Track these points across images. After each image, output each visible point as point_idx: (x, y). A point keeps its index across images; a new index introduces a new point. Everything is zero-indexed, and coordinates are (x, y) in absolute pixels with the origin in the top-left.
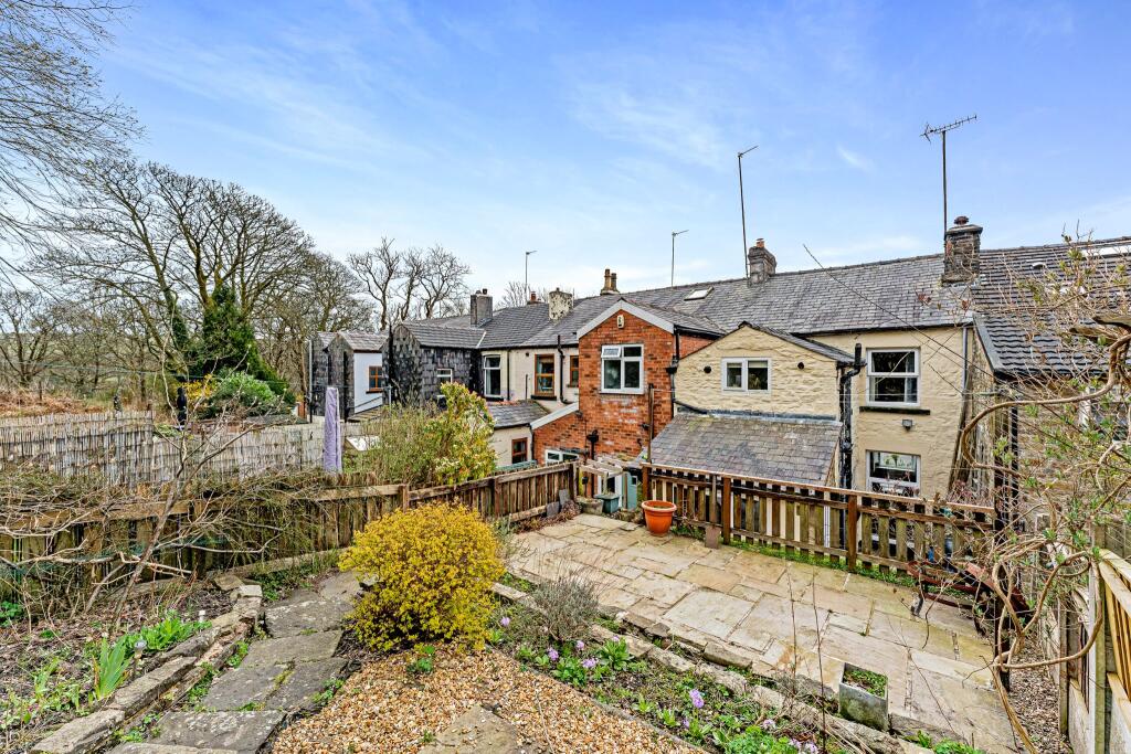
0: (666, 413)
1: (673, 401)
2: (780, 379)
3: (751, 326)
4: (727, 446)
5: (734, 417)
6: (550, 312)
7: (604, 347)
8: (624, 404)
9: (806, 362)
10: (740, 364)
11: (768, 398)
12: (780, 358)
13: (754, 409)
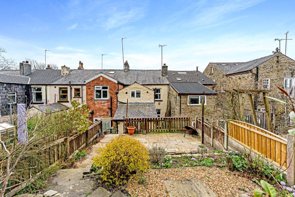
0: (115, 104)
1: (117, 101)
2: (143, 95)
3: (137, 83)
4: (135, 111)
5: (133, 104)
6: (62, 73)
7: (95, 86)
8: (102, 102)
9: (148, 91)
10: (134, 92)
11: (141, 99)
12: (143, 90)
13: (138, 102)
